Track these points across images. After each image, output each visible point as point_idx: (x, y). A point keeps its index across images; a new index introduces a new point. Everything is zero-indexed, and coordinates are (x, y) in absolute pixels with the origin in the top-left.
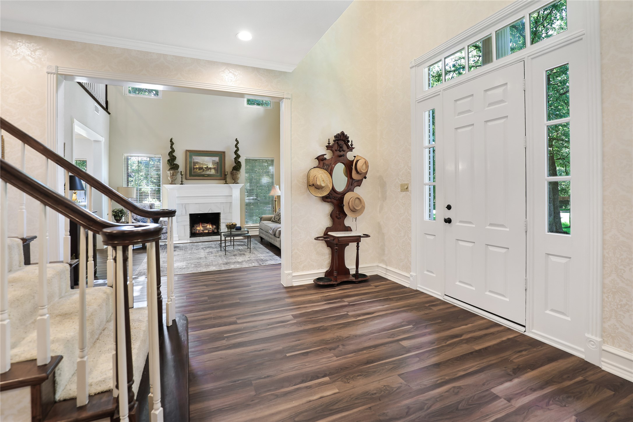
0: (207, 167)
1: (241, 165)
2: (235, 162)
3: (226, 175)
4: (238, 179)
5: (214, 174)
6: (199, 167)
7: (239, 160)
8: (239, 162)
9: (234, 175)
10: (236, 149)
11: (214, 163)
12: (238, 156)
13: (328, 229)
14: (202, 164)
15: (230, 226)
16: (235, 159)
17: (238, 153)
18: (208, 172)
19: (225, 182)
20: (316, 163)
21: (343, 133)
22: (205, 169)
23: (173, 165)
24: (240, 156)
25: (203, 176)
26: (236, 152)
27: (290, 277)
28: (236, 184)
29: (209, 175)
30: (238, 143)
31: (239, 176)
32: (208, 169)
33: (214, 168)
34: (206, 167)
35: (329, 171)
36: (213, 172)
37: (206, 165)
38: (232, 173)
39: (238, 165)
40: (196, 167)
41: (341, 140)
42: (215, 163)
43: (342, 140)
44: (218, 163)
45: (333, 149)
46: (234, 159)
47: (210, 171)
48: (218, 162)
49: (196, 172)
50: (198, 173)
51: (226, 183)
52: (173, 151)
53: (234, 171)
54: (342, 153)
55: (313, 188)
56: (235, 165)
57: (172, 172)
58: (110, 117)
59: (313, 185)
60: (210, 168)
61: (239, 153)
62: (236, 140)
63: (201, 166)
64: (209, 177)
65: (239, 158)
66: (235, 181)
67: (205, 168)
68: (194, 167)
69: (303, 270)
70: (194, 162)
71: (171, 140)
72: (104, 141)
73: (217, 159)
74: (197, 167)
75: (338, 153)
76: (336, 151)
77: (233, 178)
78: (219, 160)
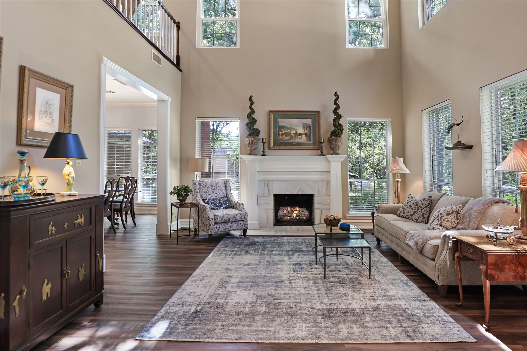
0: (296, 132)
1: (343, 129)
2: (334, 125)
3: (321, 143)
4: (338, 148)
5: (306, 141)
6: (286, 133)
7: (340, 122)
8: (340, 125)
9: (332, 143)
10: (336, 106)
11: (305, 126)
12: (339, 117)
14: (290, 129)
15: (331, 221)
16: (334, 120)
17: (338, 112)
18: (298, 140)
19: (320, 153)
22: (293, 136)
23: (253, 130)
24: (341, 117)
25: (291, 144)
26: (335, 112)
28: (336, 155)
29: (299, 144)
30: (338, 98)
31: (340, 144)
32: (298, 136)
33: (306, 134)
34: (294, 132)
36: (304, 139)
37: (295, 129)
38: (330, 141)
39: (338, 129)
40: (282, 132)
42: (307, 127)
44: (310, 127)
46: (332, 121)
47: (300, 138)
48: (310, 125)
49: (282, 139)
50: (284, 140)
51: (322, 154)
52: (253, 112)
53: (333, 137)
56: (333, 128)
57: (250, 139)
58: (182, 74)
60: (300, 134)
61: (339, 112)
62: (336, 94)
63: (289, 131)
64: (299, 146)
65: (339, 119)
66: (334, 151)
67: (293, 133)
68: (279, 132)
70: (279, 126)
71: (251, 98)
72: (170, 101)
73: (309, 121)
74: (284, 132)
77: (331, 147)
78: (312, 122)
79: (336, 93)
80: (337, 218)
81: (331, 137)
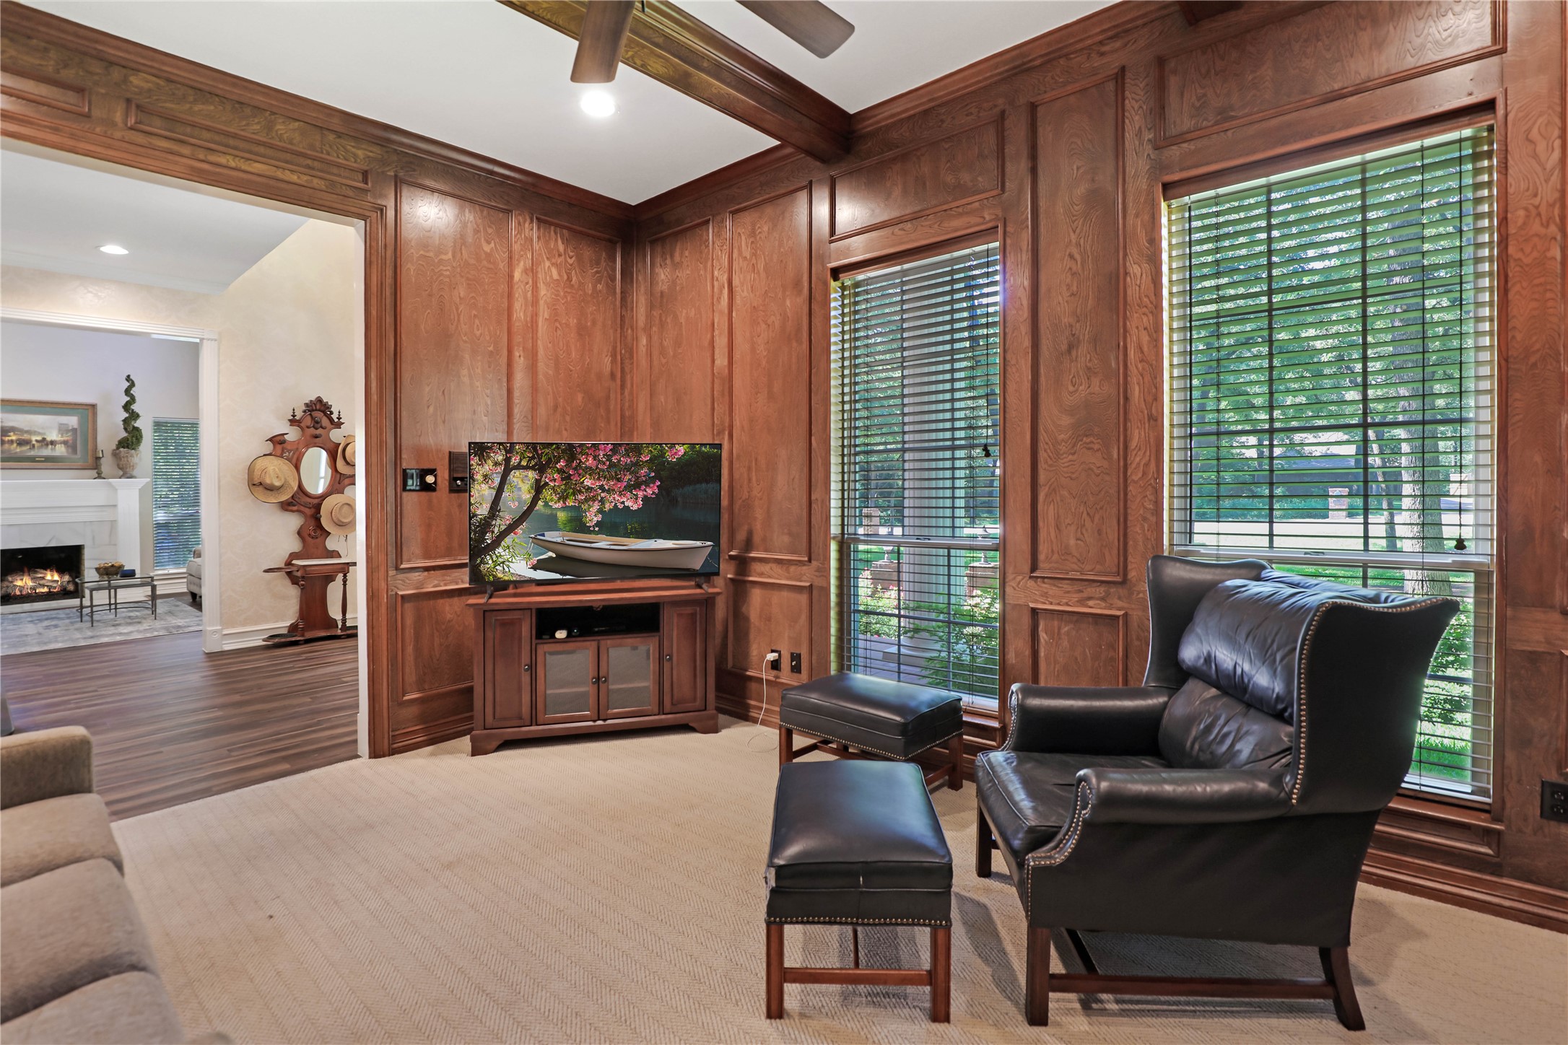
0: (44, 439)
1: (141, 437)
2: (125, 429)
3: (98, 459)
4: (133, 467)
5: (65, 454)
6: (18, 440)
7: (136, 425)
8: (137, 429)
9: (121, 460)
10: (128, 399)
11: (63, 429)
12: (134, 416)
13: (294, 556)
14: (28, 432)
15: (106, 568)
16: (125, 421)
17: (132, 407)
18: (47, 452)
19: (97, 475)
20: (269, 447)
21: (319, 400)
22: (37, 445)
24: (138, 416)
25: (32, 459)
26: (126, 407)
27: (217, 636)
28: (128, 478)
29: (48, 459)
30: (133, 385)
31: (135, 460)
32: (48, 445)
33: (65, 443)
34: (39, 438)
35: (294, 460)
36: (60, 450)
37: (39, 434)
38: (115, 454)
39: (133, 437)
40: (10, 438)
41: (316, 410)
42: (68, 431)
43: (319, 410)
44: (74, 430)
45: (302, 425)
46: (122, 423)
47: (52, 449)
48: (76, 426)
49: (9, 450)
50: (16, 453)
51: (99, 476)
53: (122, 449)
54: (319, 431)
55: (261, 488)
56: (124, 434)
59: (261, 484)
60: (52, 443)
61: (135, 407)
62: (128, 378)
63: (26, 437)
64: (52, 462)
65: (136, 420)
66: (125, 471)
67: (37, 441)
68: (4, 438)
69: (244, 625)
73: (72, 421)
74: (14, 438)
75: (312, 431)
76: (308, 427)
77: (118, 465)
78: (80, 423)
79: (129, 376)
80: (116, 565)
81: (118, 448)
